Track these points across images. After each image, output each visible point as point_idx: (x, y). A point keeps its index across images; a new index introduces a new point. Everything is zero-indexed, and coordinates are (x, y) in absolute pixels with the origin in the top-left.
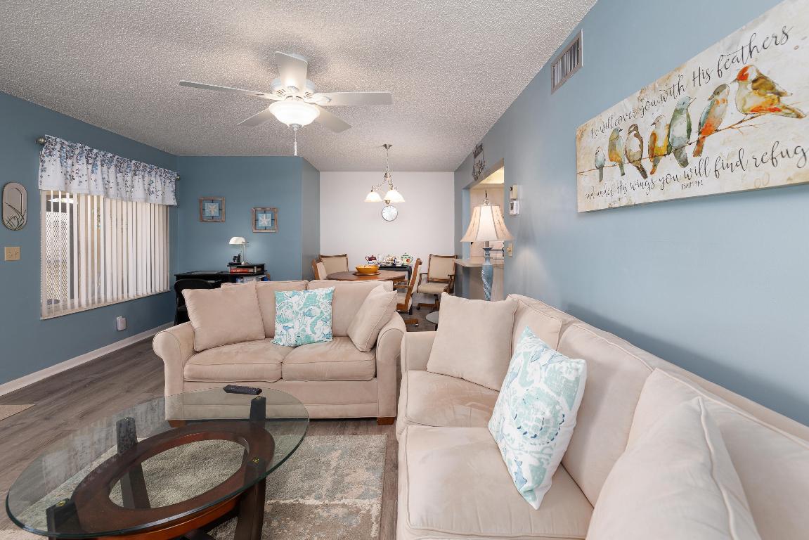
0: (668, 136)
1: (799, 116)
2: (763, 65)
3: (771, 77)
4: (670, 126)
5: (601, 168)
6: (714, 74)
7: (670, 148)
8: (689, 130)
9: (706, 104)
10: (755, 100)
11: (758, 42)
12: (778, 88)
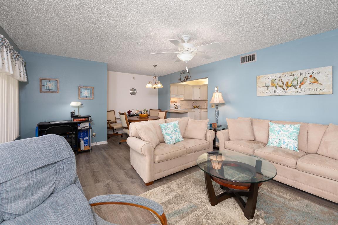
0: (292, 83)
1: (321, 85)
2: (314, 75)
3: (316, 78)
4: (292, 81)
5: (268, 87)
6: (304, 74)
7: (292, 85)
8: (298, 83)
9: (302, 79)
10: (313, 81)
11: (314, 72)
12: (318, 80)
